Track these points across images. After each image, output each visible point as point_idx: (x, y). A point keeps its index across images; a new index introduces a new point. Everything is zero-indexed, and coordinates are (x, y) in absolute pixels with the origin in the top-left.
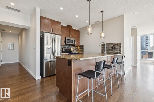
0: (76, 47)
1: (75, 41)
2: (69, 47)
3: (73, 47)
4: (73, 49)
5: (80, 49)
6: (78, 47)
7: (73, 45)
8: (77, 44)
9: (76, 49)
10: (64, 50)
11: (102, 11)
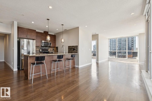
0: (53, 48)
1: (50, 43)
2: (46, 48)
3: (51, 48)
4: (50, 50)
5: (56, 50)
6: (55, 48)
7: (50, 47)
8: (53, 46)
9: (53, 50)
10: (41, 51)
11: (62, 25)
